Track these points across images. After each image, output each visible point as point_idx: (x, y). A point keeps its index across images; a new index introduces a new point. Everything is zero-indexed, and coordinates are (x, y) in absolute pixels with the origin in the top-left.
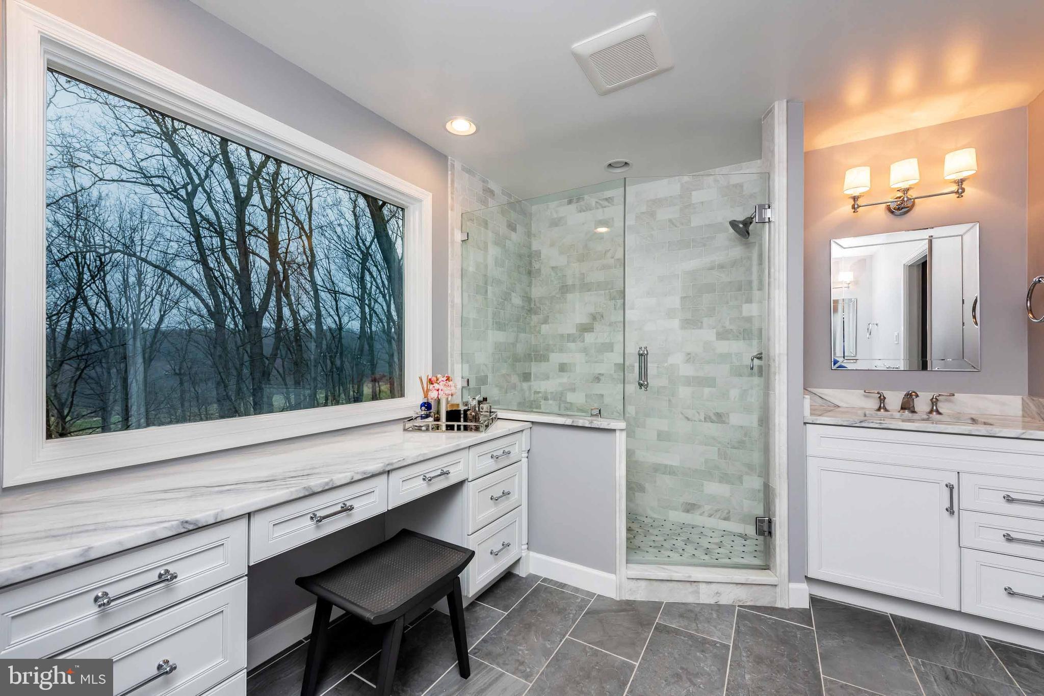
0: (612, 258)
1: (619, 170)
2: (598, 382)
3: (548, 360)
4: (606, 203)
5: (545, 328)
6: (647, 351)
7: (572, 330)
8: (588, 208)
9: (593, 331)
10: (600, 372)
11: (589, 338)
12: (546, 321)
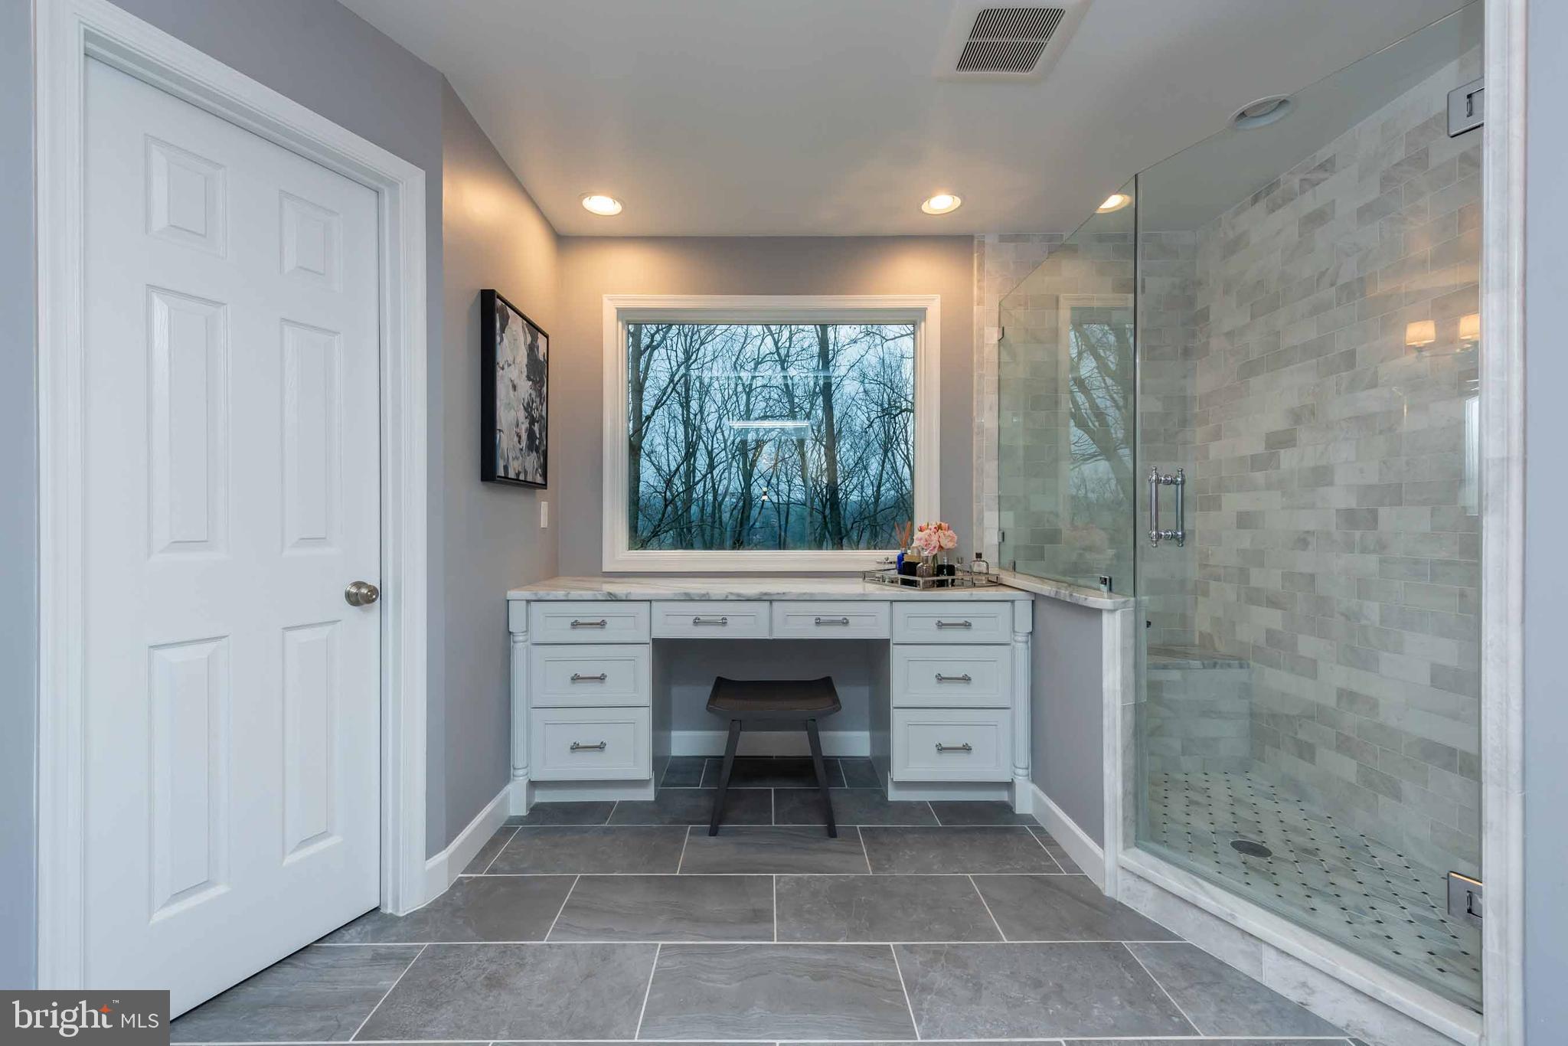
0: (1332, 285)
1: (1264, 122)
2: (1304, 550)
3: (1220, 508)
4: (1322, 175)
5: (1215, 450)
6: (1182, 476)
7: (1259, 448)
8: (1289, 198)
9: (1294, 446)
10: (1306, 529)
11: (1288, 459)
12: (1217, 435)
